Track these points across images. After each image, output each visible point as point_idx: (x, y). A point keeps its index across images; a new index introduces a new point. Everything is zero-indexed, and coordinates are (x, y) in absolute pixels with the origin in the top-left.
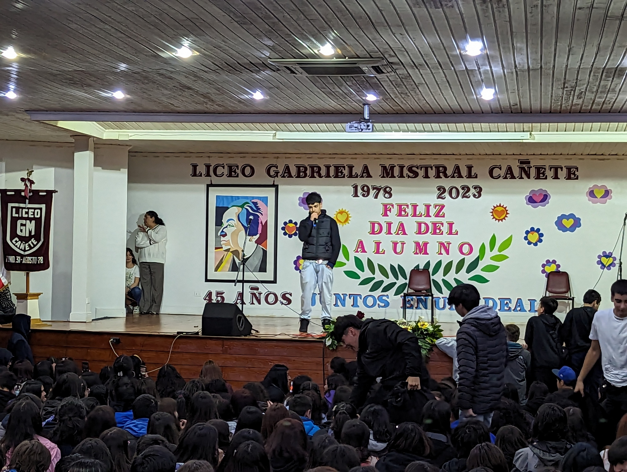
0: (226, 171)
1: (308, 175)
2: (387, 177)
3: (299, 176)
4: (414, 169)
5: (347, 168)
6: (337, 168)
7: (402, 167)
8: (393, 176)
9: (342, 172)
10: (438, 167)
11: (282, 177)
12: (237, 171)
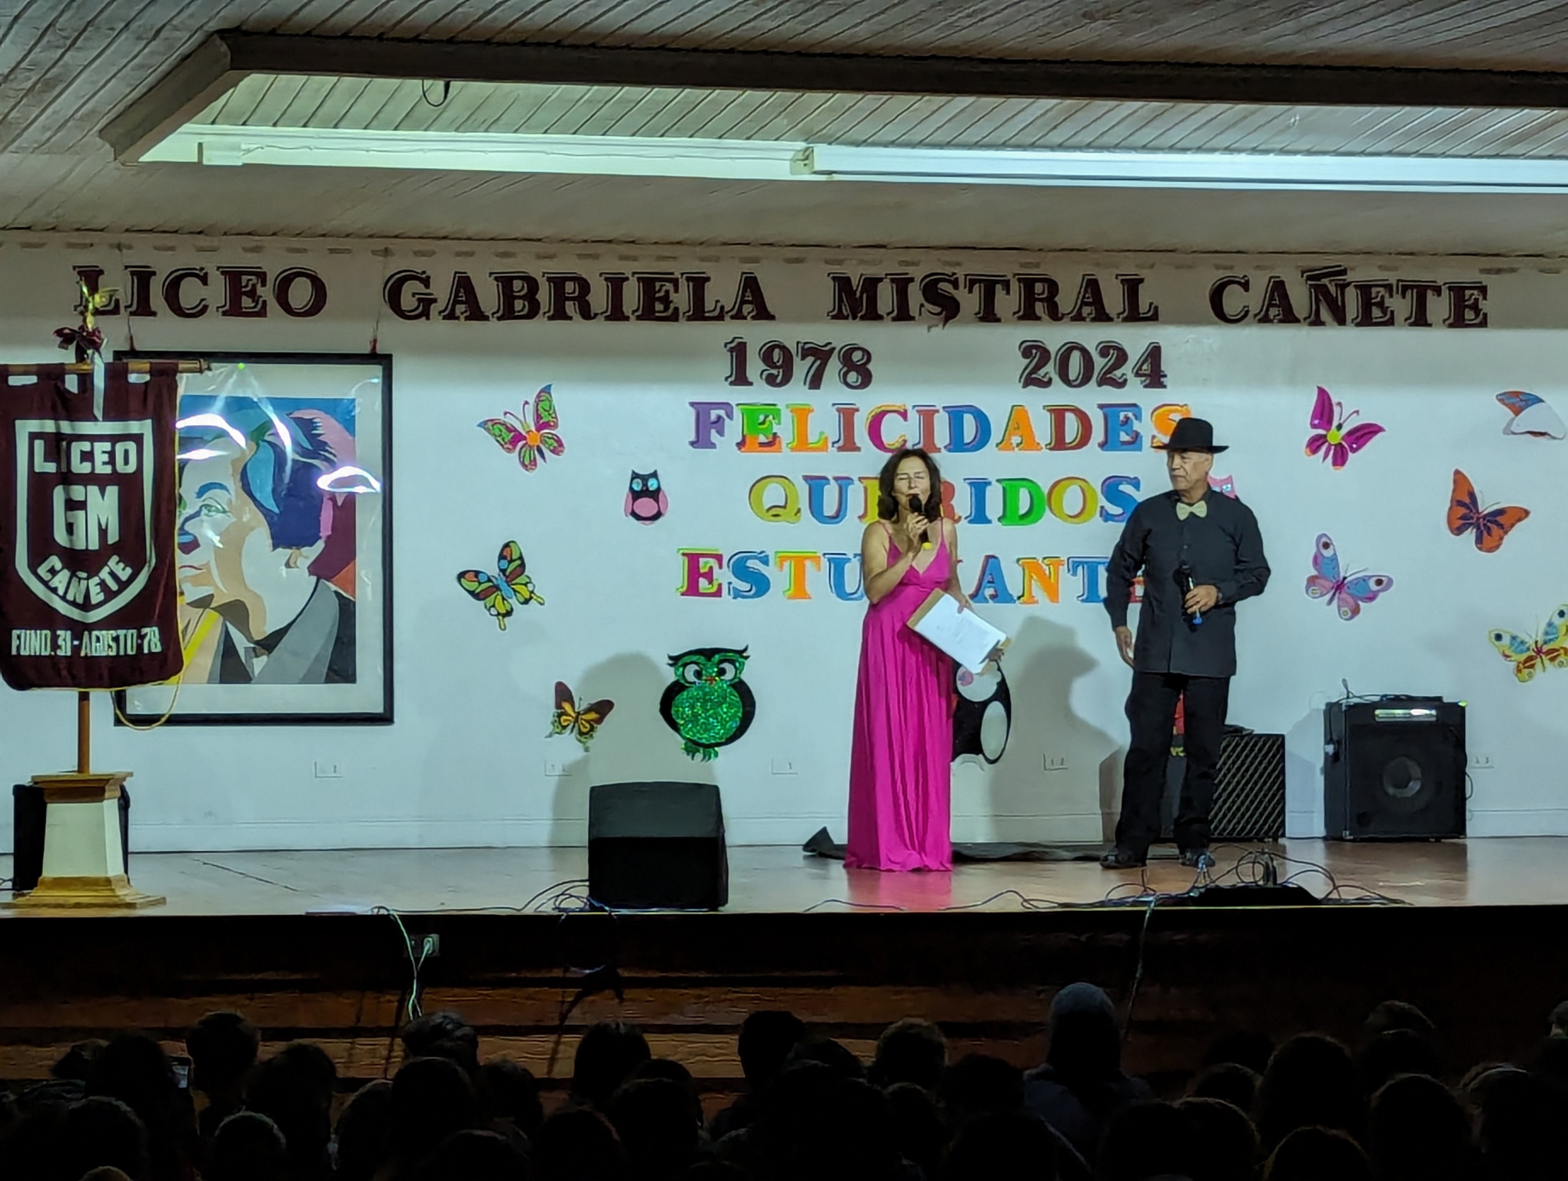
0: (216, 292)
1: (544, 307)
2: (854, 318)
3: (508, 313)
4: (945, 286)
5: (683, 284)
6: (648, 283)
7: (902, 284)
8: (873, 315)
9: (666, 300)
10: (1028, 284)
11: (445, 318)
12: (260, 290)
